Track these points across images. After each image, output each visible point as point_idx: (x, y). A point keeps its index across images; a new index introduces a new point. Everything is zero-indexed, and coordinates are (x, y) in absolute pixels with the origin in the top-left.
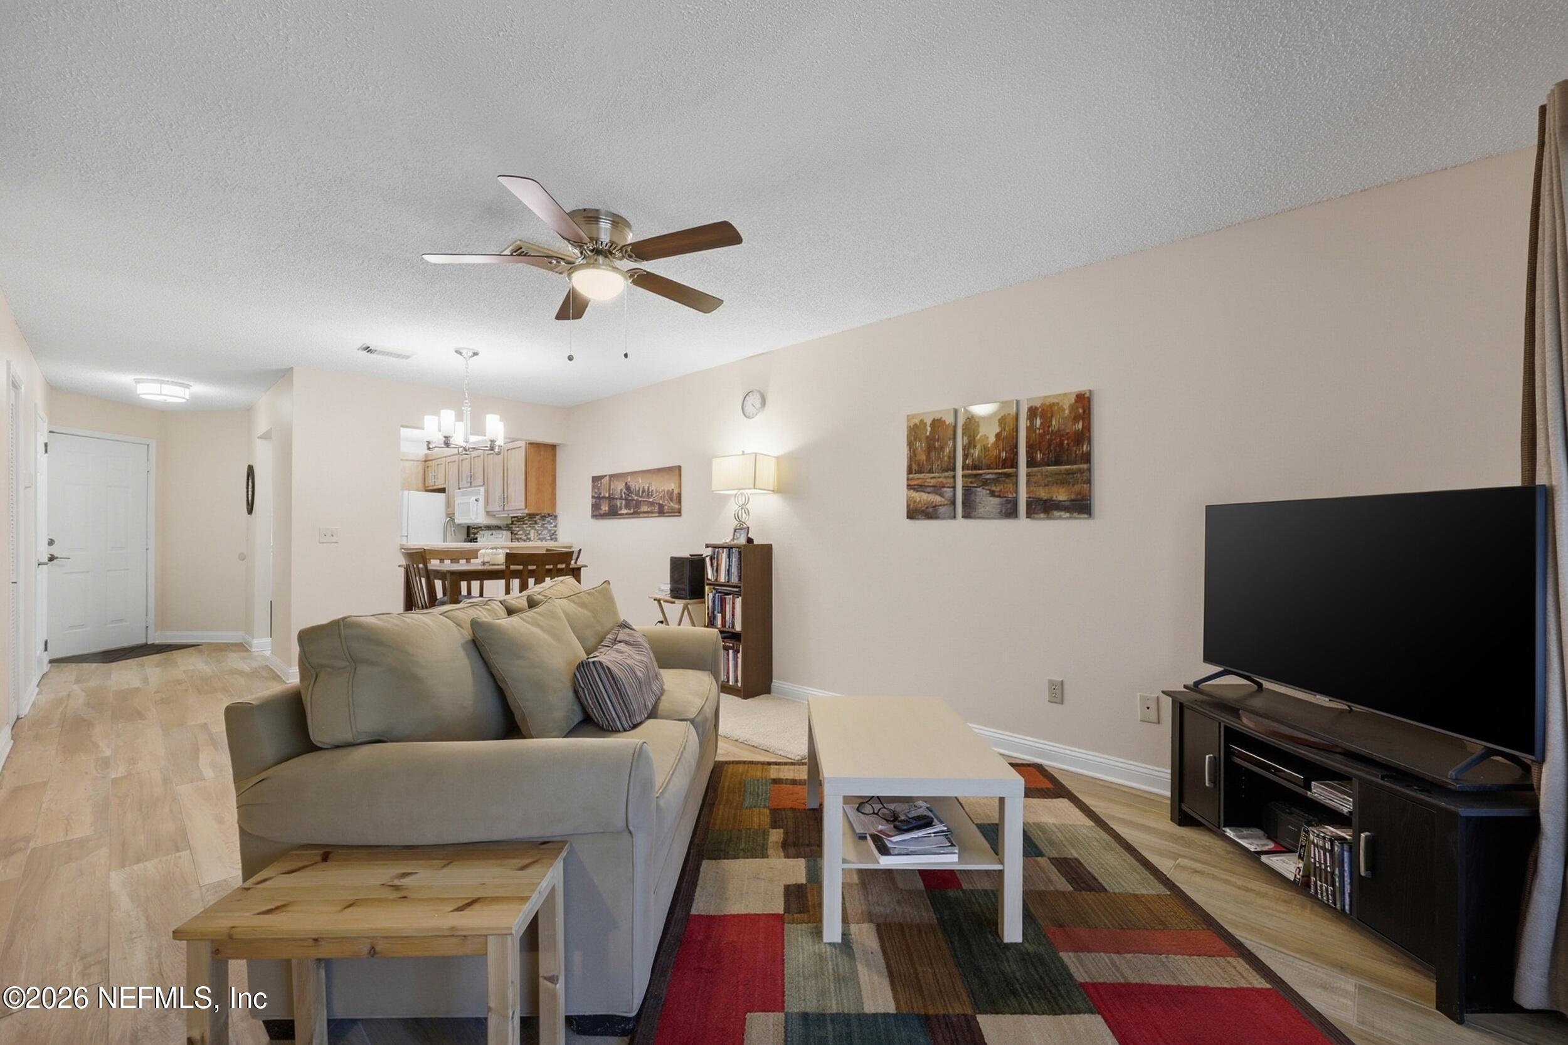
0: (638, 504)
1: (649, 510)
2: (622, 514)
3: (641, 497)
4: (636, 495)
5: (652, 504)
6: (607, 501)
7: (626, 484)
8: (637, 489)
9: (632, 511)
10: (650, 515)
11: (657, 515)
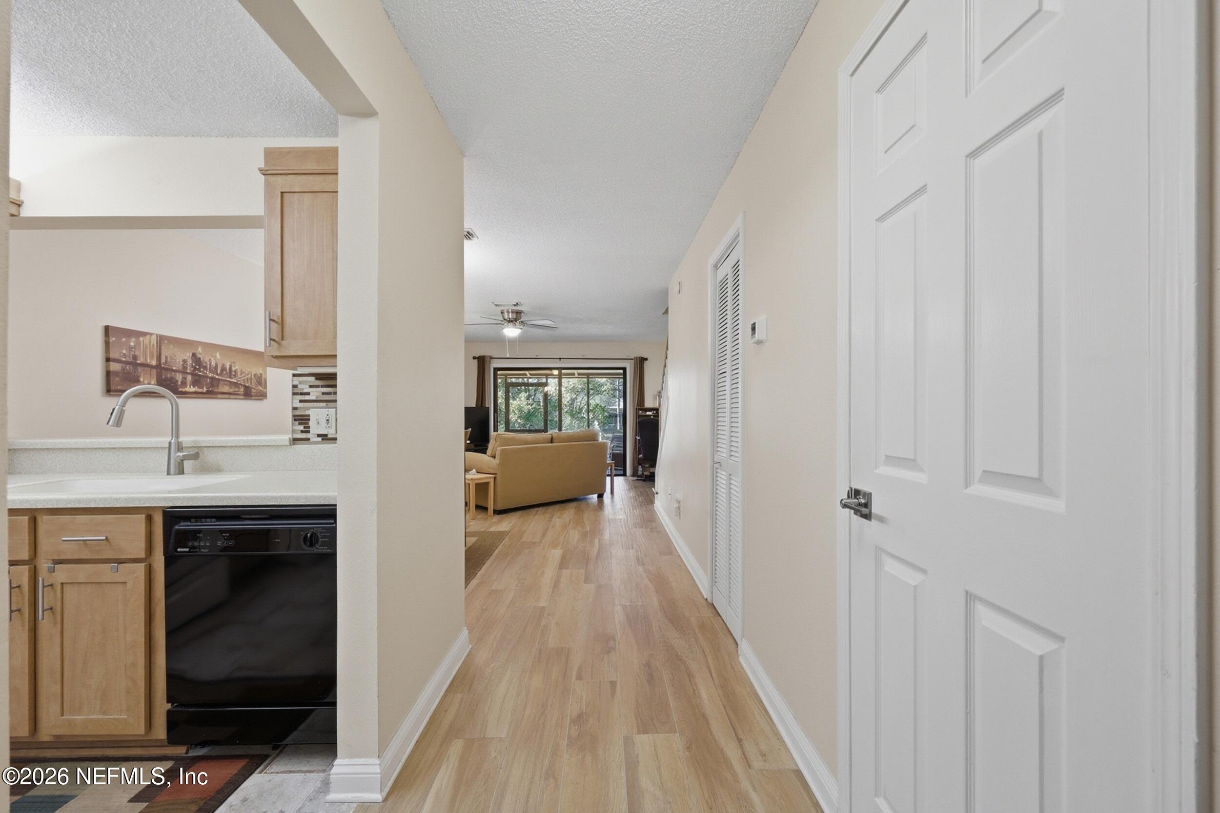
0: (214, 382)
1: (231, 390)
2: (186, 393)
3: (217, 374)
4: (211, 371)
5: (236, 385)
6: (154, 371)
7: (194, 355)
8: (213, 364)
9: (205, 390)
10: (232, 397)
11: (242, 397)
